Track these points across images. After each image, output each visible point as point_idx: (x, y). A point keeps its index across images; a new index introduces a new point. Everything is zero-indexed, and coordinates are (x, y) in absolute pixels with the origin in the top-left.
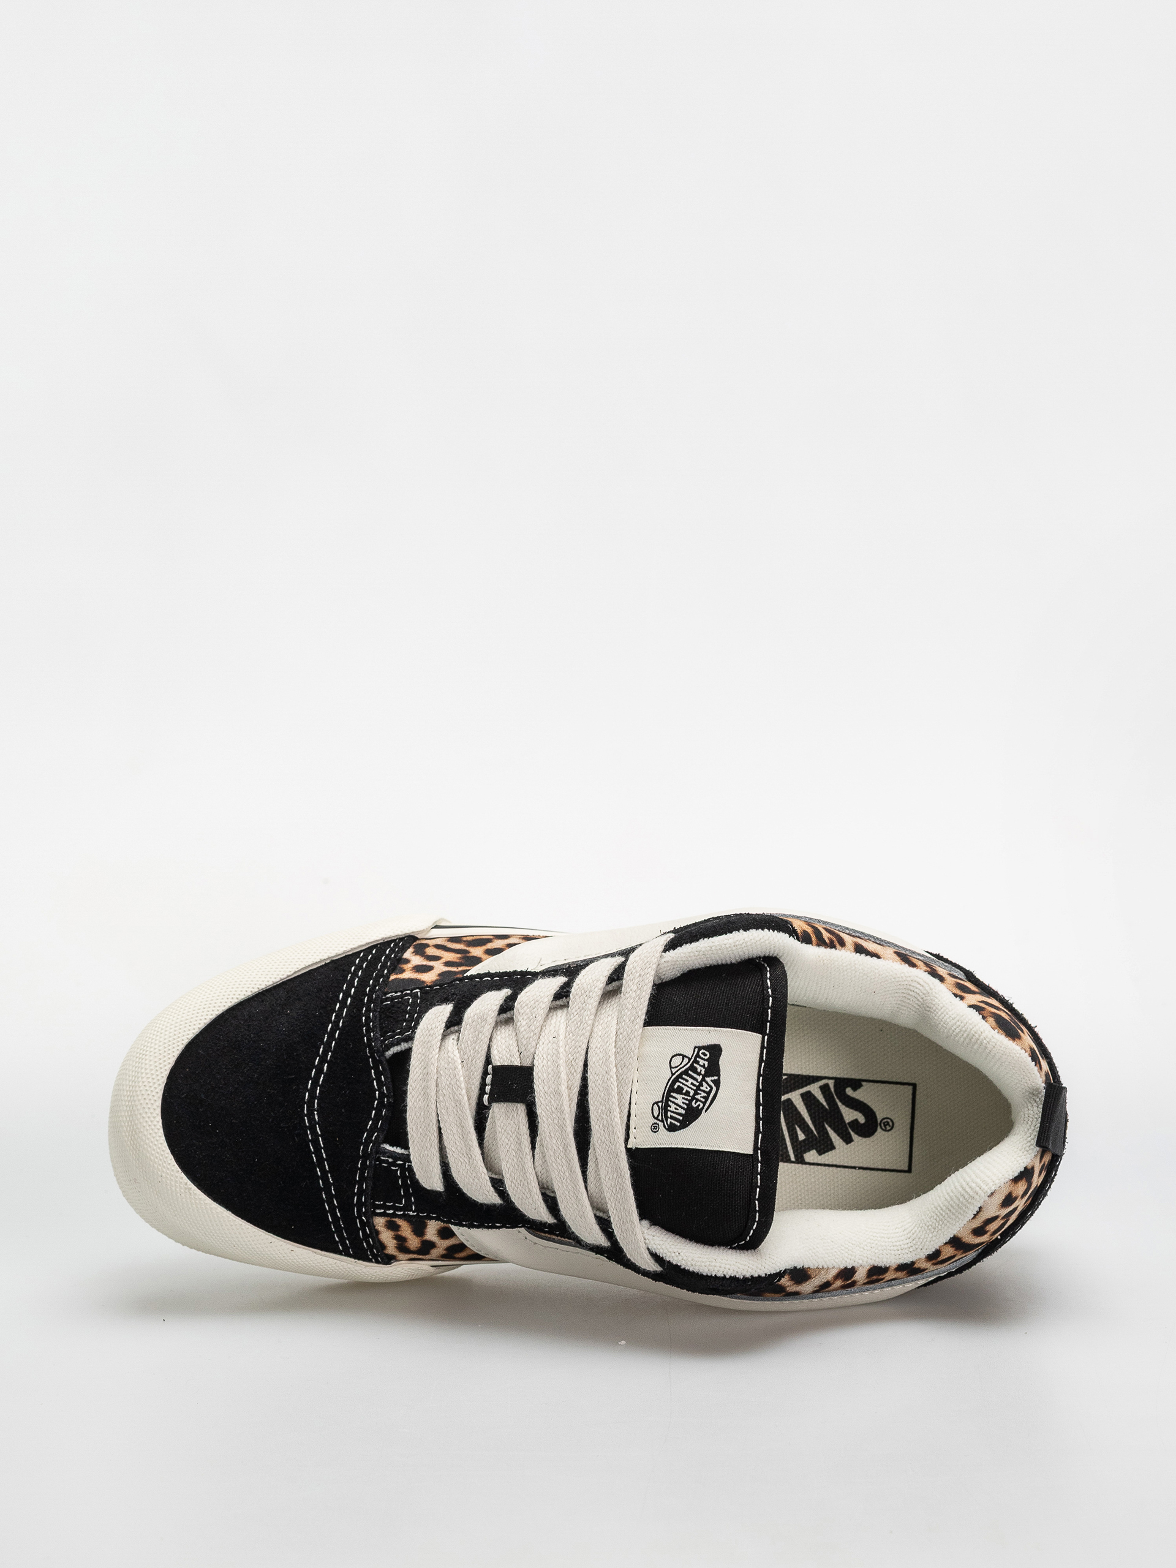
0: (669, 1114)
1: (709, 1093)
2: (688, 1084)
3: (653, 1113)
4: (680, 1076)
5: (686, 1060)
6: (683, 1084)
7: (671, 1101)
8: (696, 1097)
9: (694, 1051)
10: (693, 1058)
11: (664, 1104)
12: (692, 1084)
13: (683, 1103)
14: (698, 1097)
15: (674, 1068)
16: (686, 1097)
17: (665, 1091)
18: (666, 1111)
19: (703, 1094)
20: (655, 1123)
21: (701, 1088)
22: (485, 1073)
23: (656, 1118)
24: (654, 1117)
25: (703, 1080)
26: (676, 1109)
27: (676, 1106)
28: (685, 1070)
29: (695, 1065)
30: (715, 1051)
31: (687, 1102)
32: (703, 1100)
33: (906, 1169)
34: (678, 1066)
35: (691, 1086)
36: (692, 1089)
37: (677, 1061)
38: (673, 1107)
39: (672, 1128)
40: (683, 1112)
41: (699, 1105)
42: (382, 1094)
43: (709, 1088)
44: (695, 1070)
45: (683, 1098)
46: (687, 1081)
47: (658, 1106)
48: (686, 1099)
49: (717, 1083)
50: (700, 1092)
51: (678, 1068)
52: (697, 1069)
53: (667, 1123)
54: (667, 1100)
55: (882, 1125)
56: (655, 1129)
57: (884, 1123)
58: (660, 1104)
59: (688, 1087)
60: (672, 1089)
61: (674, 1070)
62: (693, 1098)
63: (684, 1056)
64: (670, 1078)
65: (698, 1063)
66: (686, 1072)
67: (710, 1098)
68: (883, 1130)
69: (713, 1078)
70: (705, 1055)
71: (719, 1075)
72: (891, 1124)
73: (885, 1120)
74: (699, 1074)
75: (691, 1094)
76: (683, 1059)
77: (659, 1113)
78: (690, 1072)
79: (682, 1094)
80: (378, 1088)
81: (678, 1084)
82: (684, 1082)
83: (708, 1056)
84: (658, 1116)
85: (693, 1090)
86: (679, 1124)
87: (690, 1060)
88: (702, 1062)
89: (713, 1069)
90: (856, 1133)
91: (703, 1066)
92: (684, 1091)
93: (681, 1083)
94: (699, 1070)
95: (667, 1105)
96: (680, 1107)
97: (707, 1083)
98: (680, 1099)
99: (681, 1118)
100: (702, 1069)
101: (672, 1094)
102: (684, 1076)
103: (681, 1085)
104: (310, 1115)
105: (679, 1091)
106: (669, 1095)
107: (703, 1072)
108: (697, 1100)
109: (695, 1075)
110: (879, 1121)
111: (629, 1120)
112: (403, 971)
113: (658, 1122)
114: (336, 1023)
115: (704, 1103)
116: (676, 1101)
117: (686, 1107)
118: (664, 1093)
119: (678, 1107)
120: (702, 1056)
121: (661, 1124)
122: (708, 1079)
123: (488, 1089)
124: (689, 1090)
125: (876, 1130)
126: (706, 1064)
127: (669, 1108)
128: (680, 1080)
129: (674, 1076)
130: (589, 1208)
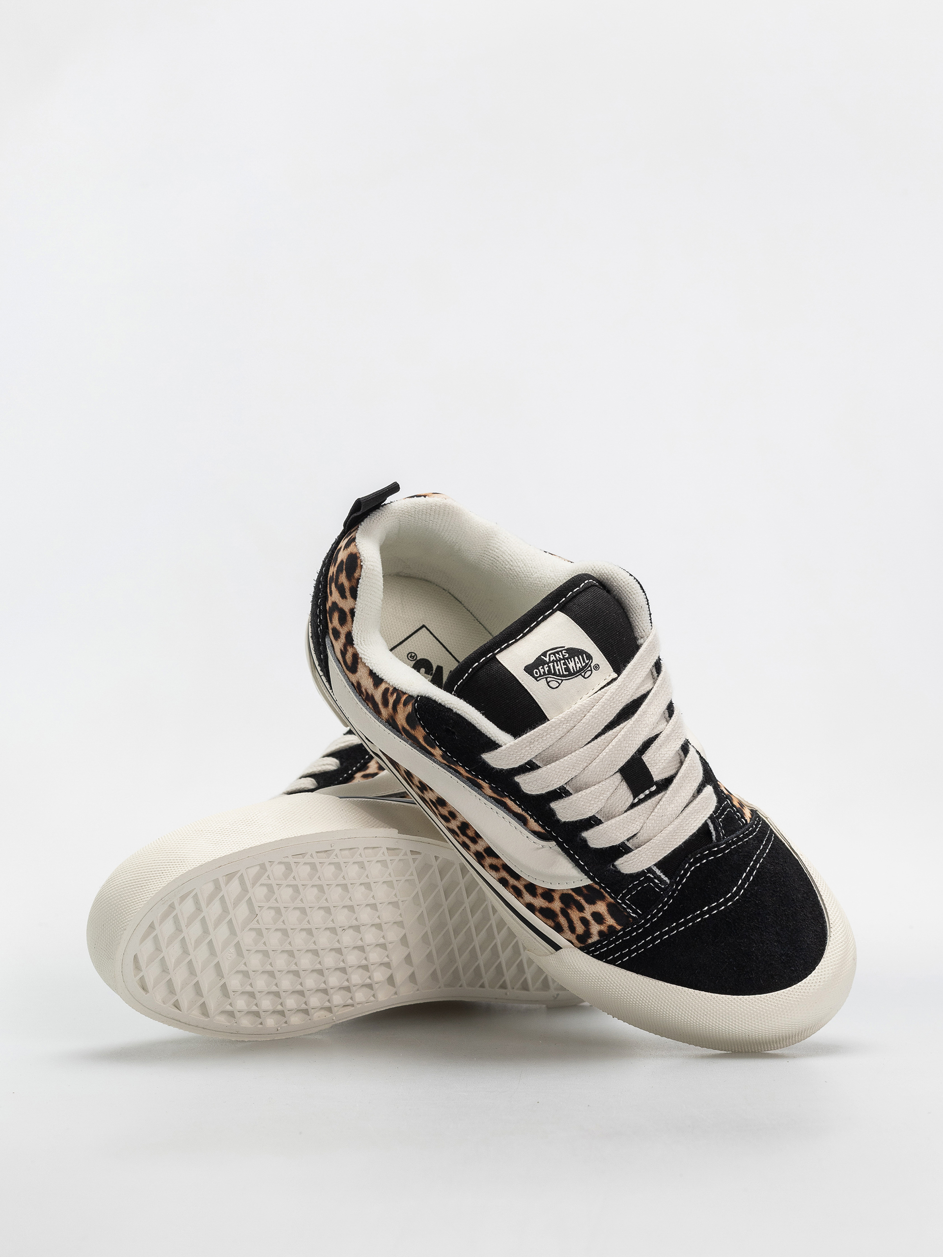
0: (584, 665)
1: (554, 654)
2: (560, 667)
3: (590, 675)
4: (559, 675)
5: (549, 679)
6: (562, 670)
7: (576, 669)
8: (562, 658)
9: (540, 679)
10: (544, 677)
11: (580, 672)
12: (558, 666)
13: (572, 662)
14: (561, 657)
15: (559, 683)
16: (567, 663)
17: (574, 677)
18: (584, 667)
19: (557, 655)
20: (594, 669)
21: (555, 659)
22: (641, 801)
23: (591, 670)
24: (592, 673)
25: (550, 662)
26: (578, 663)
27: (577, 664)
28: (554, 675)
29: (547, 673)
30: (529, 669)
31: (569, 660)
32: (560, 653)
33: (424, 628)
34: (556, 681)
35: (559, 665)
36: (560, 664)
37: (554, 684)
38: (579, 665)
39: (589, 657)
40: (576, 658)
41: (565, 653)
42: (691, 865)
43: (551, 656)
44: (549, 671)
45: (569, 664)
46: (559, 670)
47: (585, 674)
48: (568, 661)
49: (544, 654)
50: (558, 658)
51: (557, 680)
52: (548, 670)
53: (589, 662)
54: (578, 672)
55: (415, 658)
56: (597, 667)
57: (413, 658)
58: (583, 674)
59: (561, 666)
60: (570, 674)
61: (560, 681)
62: (564, 659)
63: (548, 683)
64: (565, 680)
65: (544, 672)
66: (555, 674)
67: (555, 651)
68: (417, 657)
69: (544, 658)
70: (536, 672)
71: (540, 656)
72: (410, 655)
73: (411, 659)
74: (549, 667)
75: (563, 661)
76: (550, 681)
77: (588, 671)
78: (553, 672)
79: (568, 666)
80: (689, 870)
81: (565, 673)
82: (561, 670)
83: (535, 670)
84: (589, 670)
85: (560, 662)
86: (584, 655)
87: (546, 678)
88: (542, 671)
89: (539, 662)
90: (432, 667)
91: (543, 668)
92: (565, 666)
93: (563, 672)
94: (548, 668)
95: (581, 670)
96: (575, 662)
97: (550, 659)
98: (571, 665)
99: (580, 656)
100: (545, 668)
101: (573, 672)
102: (558, 673)
103: (564, 671)
104: (737, 893)
105: (567, 669)
106: (575, 673)
107: (547, 665)
108: (563, 656)
109: (552, 668)
110: (414, 662)
111: (605, 686)
112: (611, 927)
113: (592, 668)
114: (677, 928)
115: (561, 651)
116: (574, 666)
117: (572, 659)
118: (576, 677)
119: (577, 663)
120: (539, 673)
121: (592, 665)
122: (547, 659)
123: (647, 792)
124: (562, 664)
125: (420, 659)
126: (540, 668)
127: (581, 667)
128: (562, 674)
129: (563, 678)
130: (658, 682)
